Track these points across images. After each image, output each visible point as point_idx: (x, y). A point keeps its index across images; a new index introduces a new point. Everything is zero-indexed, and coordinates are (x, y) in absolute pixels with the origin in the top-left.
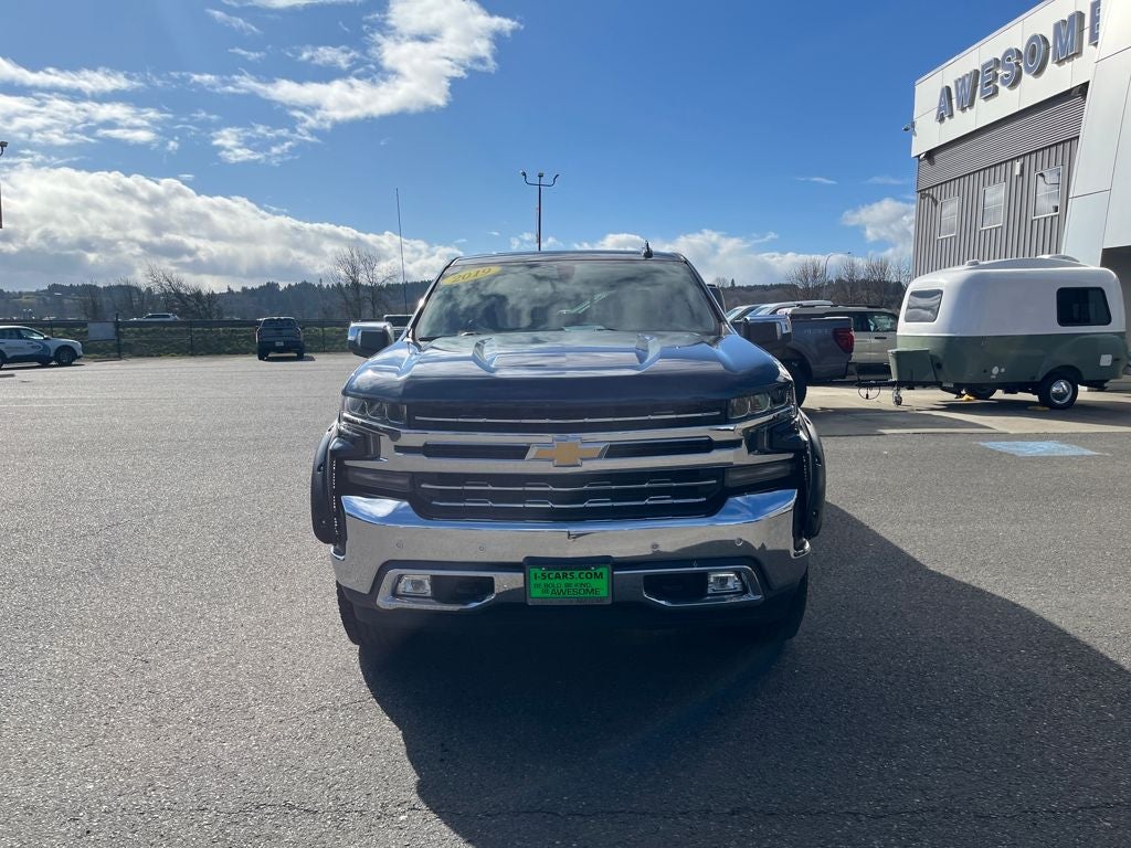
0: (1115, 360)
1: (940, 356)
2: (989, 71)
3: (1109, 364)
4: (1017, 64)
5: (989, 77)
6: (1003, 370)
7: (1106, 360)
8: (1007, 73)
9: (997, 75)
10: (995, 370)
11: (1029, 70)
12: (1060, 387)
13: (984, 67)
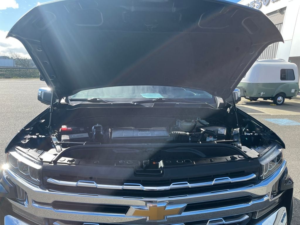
0: (296, 91)
1: (246, 88)
2: (253, 4)
3: (294, 92)
4: (261, 2)
5: (252, 6)
6: (264, 93)
7: (293, 91)
8: (258, 5)
9: (254, 5)
10: (262, 93)
11: (264, 4)
12: (280, 98)
13: (251, 3)
